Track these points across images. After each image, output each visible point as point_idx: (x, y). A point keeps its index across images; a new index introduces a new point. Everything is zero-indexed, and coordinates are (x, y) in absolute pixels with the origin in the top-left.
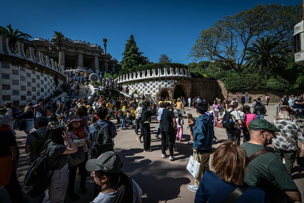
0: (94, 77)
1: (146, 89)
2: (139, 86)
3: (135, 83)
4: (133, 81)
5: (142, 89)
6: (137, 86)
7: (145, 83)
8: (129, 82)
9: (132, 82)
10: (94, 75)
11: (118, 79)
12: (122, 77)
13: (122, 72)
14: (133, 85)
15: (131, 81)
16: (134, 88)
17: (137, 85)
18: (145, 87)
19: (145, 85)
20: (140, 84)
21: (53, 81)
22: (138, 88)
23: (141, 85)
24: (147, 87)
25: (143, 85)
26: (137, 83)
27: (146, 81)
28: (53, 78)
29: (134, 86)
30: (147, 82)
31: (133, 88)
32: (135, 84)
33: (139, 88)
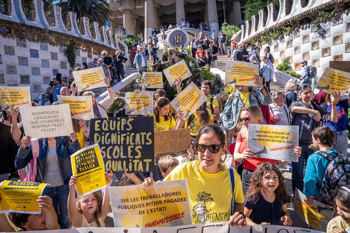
0: (178, 36)
1: (326, 51)
2: (297, 41)
3: (282, 33)
4: (276, 29)
5: (307, 53)
6: (289, 43)
7: (319, 27)
8: (264, 35)
9: (273, 32)
10: (177, 31)
11: (240, 35)
12: (250, 23)
13: (249, 9)
14: (278, 41)
15: (271, 30)
16: (282, 52)
17: (292, 40)
18: (322, 43)
19: (323, 34)
20: (302, 32)
21: (62, 57)
22: (293, 49)
23: (305, 37)
24: (329, 39)
25: (313, 35)
26: (291, 32)
27: (327, 15)
28: (61, 51)
29: (280, 44)
30: (329, 19)
31: (279, 53)
32: (283, 38)
33: (296, 49)
